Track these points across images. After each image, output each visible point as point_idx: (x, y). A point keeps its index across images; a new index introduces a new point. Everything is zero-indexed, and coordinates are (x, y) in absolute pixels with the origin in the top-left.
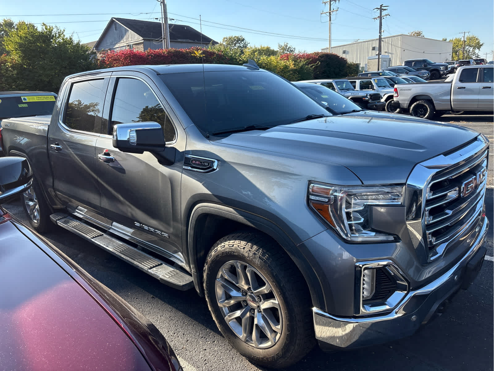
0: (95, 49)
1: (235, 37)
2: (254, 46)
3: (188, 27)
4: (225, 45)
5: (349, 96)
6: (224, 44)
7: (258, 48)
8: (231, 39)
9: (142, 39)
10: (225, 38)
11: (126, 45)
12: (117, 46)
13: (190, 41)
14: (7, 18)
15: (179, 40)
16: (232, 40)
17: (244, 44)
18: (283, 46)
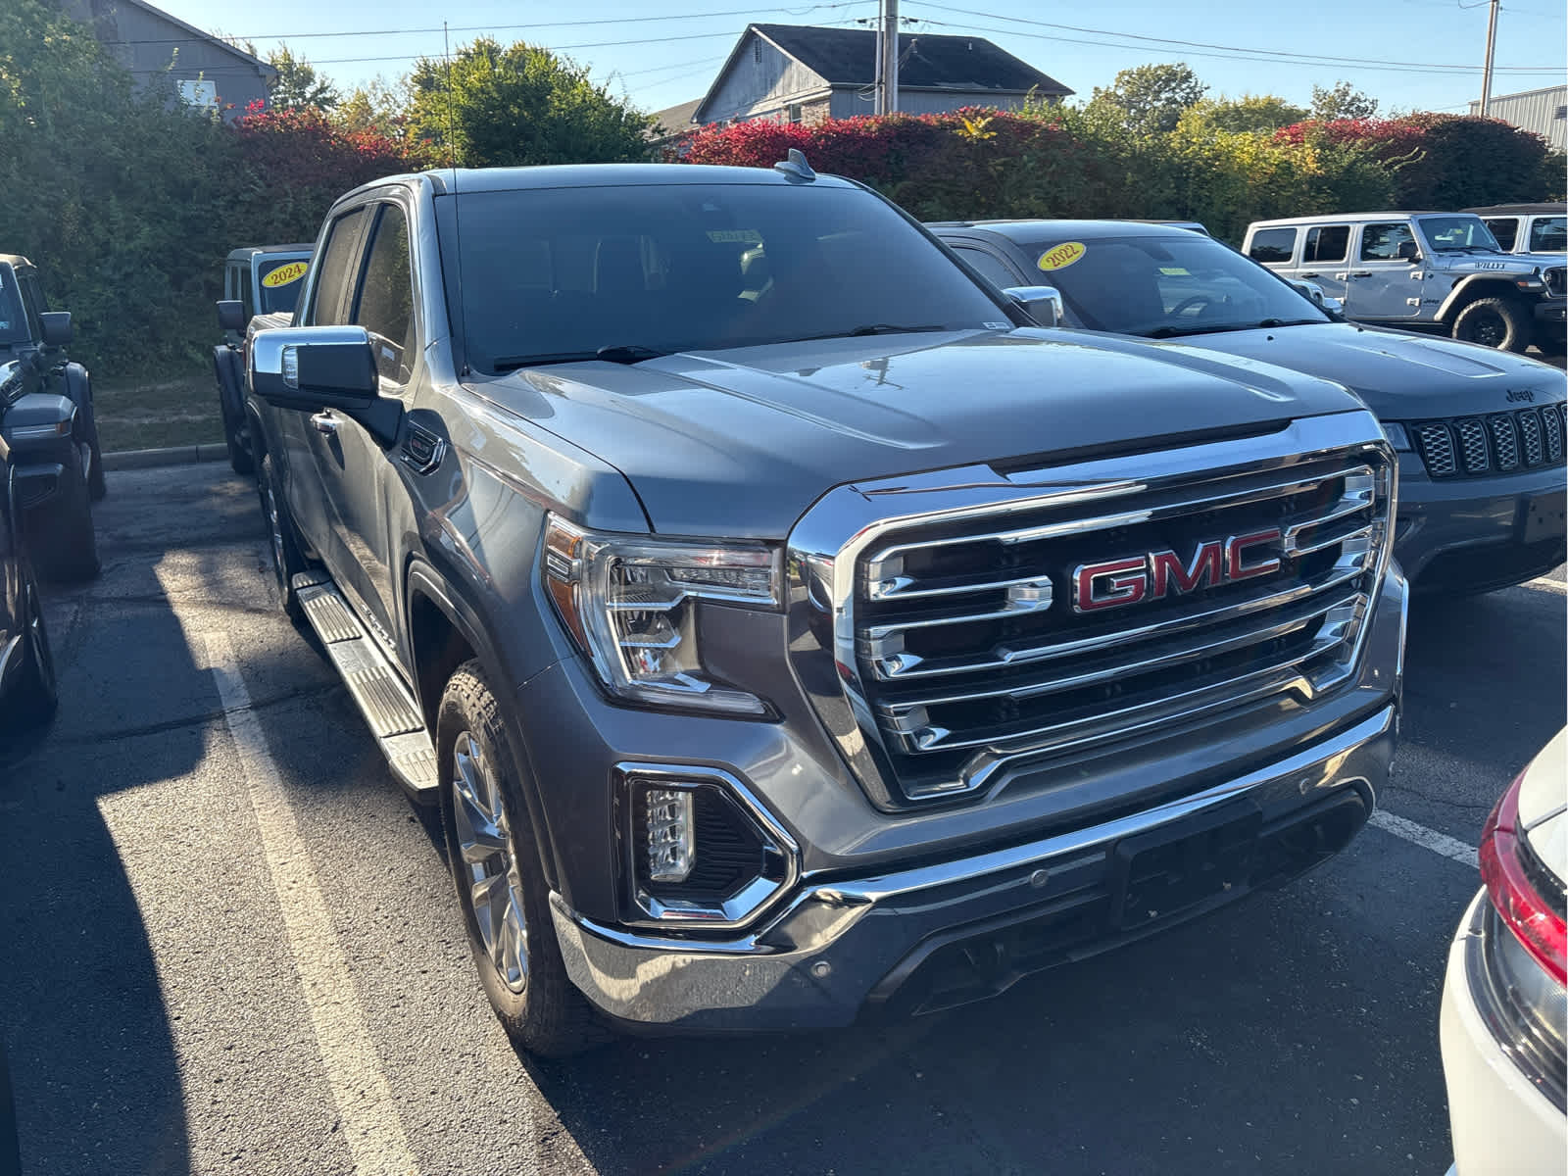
0: (695, 121)
1: (1162, 67)
2: (1220, 97)
3: (980, 44)
4: (1121, 97)
5: (1466, 275)
6: (1120, 92)
7: (1235, 104)
8: (1143, 75)
9: (829, 85)
10: (1122, 74)
11: (781, 105)
12: (756, 110)
13: (980, 88)
14: (482, 35)
15: (944, 86)
16: (1146, 81)
17: (1188, 90)
18: (1332, 92)
